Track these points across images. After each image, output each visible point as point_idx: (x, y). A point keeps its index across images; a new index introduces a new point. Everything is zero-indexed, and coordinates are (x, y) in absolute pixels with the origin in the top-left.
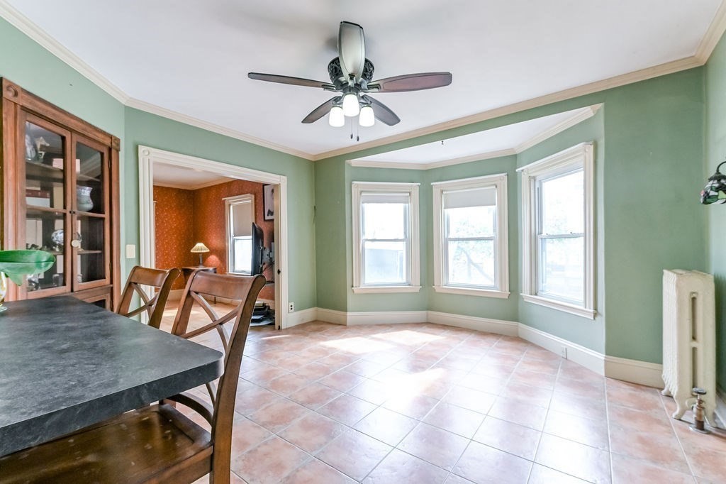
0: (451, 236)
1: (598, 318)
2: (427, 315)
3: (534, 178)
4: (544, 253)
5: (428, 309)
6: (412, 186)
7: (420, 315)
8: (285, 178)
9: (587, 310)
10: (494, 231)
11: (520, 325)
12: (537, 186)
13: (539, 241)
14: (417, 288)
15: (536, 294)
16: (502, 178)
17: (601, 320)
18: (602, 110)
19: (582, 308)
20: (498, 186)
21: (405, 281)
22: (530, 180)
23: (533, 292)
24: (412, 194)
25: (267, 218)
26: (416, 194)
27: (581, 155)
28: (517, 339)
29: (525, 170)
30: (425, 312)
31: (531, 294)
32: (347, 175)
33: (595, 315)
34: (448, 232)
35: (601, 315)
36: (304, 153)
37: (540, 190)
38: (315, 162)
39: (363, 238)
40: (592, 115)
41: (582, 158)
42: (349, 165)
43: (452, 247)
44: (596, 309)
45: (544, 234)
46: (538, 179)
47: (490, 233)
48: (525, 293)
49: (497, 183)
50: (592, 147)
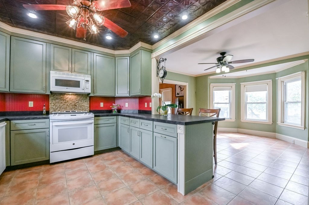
0: (248, 102)
1: (306, 129)
2: (238, 130)
3: (283, 82)
4: (287, 108)
5: (238, 128)
6: (232, 84)
7: (235, 130)
8: (188, 83)
9: (302, 127)
10: (267, 100)
11: (277, 134)
12: (284, 84)
13: (285, 104)
14: (234, 120)
15: (283, 123)
16: (270, 81)
17: (307, 130)
18: (308, 61)
19: (300, 126)
20: (268, 84)
21: (229, 117)
22: (281, 83)
23: (282, 122)
24: (233, 87)
25: (177, 96)
26: (234, 87)
27: (300, 75)
28: (275, 138)
29: (279, 79)
30: (237, 129)
31: (281, 123)
32: (209, 82)
33: (305, 128)
34: (247, 100)
35: (307, 128)
36: (192, 75)
37: (285, 86)
38: (196, 77)
39: (214, 102)
40: (304, 62)
41: (301, 76)
42: (209, 78)
43: (248, 106)
44: (305, 126)
45: (287, 101)
46: (285, 82)
47: (265, 101)
48: (279, 122)
49: (268, 83)
50: (304, 73)
